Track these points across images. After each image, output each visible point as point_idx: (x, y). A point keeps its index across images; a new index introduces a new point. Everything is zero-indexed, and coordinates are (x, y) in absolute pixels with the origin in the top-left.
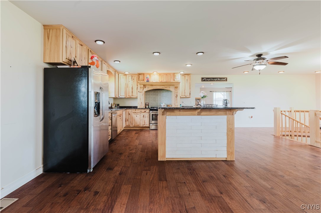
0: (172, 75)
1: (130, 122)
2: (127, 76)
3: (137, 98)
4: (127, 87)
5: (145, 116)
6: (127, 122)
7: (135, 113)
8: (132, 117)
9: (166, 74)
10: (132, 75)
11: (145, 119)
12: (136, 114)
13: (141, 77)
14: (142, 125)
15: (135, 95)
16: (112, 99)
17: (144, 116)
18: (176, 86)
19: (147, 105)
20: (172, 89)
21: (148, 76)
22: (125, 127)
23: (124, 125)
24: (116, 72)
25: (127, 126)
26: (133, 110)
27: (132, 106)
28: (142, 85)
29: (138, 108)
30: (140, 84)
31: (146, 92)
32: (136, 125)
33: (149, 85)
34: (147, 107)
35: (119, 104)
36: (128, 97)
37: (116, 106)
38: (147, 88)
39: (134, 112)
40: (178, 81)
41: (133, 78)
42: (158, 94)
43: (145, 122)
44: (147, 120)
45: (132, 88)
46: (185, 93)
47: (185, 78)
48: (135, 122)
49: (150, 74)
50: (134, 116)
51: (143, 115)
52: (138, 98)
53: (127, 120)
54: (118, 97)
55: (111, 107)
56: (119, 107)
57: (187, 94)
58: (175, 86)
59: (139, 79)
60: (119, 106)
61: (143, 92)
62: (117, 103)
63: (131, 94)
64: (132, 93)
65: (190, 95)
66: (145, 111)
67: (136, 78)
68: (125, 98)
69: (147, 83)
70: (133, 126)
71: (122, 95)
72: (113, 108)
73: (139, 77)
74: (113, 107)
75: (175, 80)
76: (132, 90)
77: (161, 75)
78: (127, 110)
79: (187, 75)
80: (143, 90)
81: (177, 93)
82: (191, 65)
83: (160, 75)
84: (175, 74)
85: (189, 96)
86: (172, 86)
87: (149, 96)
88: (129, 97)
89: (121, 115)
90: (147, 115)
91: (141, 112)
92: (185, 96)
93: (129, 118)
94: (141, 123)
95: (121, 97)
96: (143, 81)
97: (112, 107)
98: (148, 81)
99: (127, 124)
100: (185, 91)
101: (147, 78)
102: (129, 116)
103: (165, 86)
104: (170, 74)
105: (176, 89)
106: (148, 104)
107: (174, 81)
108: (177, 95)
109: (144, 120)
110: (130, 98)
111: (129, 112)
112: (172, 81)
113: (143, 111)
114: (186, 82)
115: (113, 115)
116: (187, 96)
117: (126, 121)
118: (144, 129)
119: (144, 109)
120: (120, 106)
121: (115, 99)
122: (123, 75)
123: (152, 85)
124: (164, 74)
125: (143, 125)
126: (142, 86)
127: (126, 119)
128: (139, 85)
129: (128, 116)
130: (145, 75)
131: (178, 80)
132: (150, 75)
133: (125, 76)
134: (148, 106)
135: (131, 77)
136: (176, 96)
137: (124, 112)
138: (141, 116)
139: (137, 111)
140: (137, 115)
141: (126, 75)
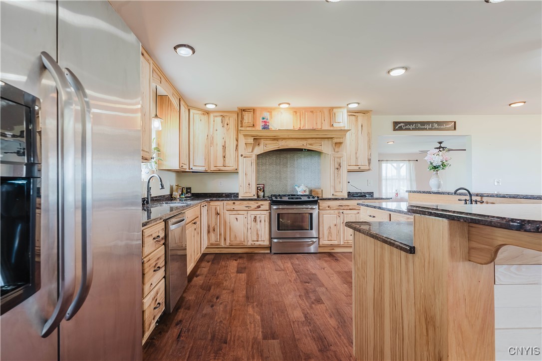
0: (327, 113)
1: (220, 235)
2: (212, 115)
3: (236, 172)
4: (212, 143)
5: (258, 218)
6: (212, 235)
7: (234, 210)
8: (225, 222)
9: (312, 111)
10: (224, 114)
11: (258, 226)
12: (235, 212)
13: (248, 117)
14: (250, 243)
15: (231, 165)
16: (174, 175)
17: (255, 218)
18: (338, 141)
19: (260, 190)
20: (326, 148)
21: (266, 115)
22: (207, 248)
23: (205, 244)
24: (182, 102)
25: (212, 244)
26: (228, 204)
27: (223, 193)
28: (249, 138)
29: (240, 197)
30: (245, 136)
31: (258, 156)
32: (234, 243)
33: (266, 138)
34: (261, 194)
35: (190, 188)
36: (213, 168)
37: (182, 194)
38: (262, 145)
39: (229, 207)
40: (341, 127)
41: (227, 120)
42: (287, 163)
43: (258, 235)
44: (263, 229)
45: (224, 147)
46: (357, 158)
47: (357, 120)
48: (232, 234)
49: (270, 110)
50: (230, 217)
51: (253, 217)
52: (240, 171)
53: (211, 230)
54: (188, 170)
55: (171, 195)
56: (189, 195)
57: (363, 162)
58: (335, 141)
59: (242, 123)
60: (190, 192)
61: (254, 157)
62: (185, 183)
63: (220, 163)
64: (224, 160)
65: (369, 163)
66: (259, 207)
67: (232, 120)
68: (206, 172)
69: (265, 133)
70: (228, 244)
71: (199, 164)
72: (175, 199)
73: (242, 118)
74: (176, 194)
75: (335, 125)
76: (224, 151)
77: (298, 114)
78: (212, 203)
79: (361, 114)
80: (252, 152)
81: (340, 158)
82: (406, 69)
83: (296, 112)
84: (335, 110)
85: (367, 168)
86: (326, 141)
87: (264, 168)
88: (215, 168)
89: (198, 221)
90: (263, 216)
91: (248, 209)
92: (356, 168)
93: (216, 224)
94: (247, 237)
95: (195, 169)
96: (253, 129)
97: (173, 196)
98: (266, 127)
99: (213, 240)
100: (356, 153)
101: (263, 119)
102: (216, 219)
103: (310, 141)
104: (321, 110)
105: (339, 147)
106: (263, 188)
107: (332, 128)
108: (340, 165)
109: (257, 230)
110: (219, 173)
111: (216, 209)
112: (326, 127)
113: (254, 204)
114: (360, 132)
115: (172, 227)
116: (362, 168)
117: (209, 232)
118: (256, 251)
119: (255, 200)
120: (192, 192)
121: (180, 173)
122: (200, 112)
123: (275, 139)
124: (306, 109)
125: (253, 243)
126: (251, 140)
127: (209, 227)
128: (241, 138)
129: (214, 220)
130: (258, 113)
131: (341, 125)
132: (270, 112)
133: (206, 116)
134: (264, 191)
135: (220, 118)
136: (337, 166)
137: (204, 210)
138: (249, 218)
139: (238, 205)
140: (238, 216)
141: (207, 113)
